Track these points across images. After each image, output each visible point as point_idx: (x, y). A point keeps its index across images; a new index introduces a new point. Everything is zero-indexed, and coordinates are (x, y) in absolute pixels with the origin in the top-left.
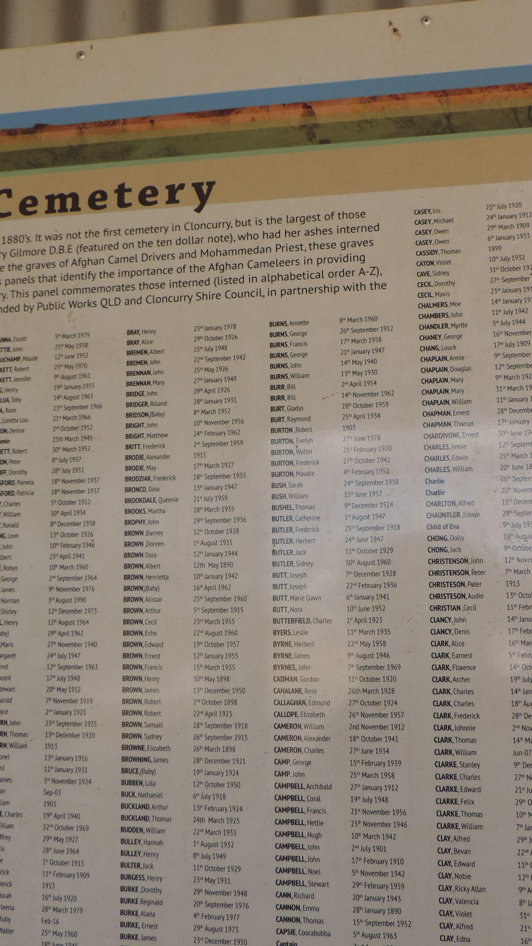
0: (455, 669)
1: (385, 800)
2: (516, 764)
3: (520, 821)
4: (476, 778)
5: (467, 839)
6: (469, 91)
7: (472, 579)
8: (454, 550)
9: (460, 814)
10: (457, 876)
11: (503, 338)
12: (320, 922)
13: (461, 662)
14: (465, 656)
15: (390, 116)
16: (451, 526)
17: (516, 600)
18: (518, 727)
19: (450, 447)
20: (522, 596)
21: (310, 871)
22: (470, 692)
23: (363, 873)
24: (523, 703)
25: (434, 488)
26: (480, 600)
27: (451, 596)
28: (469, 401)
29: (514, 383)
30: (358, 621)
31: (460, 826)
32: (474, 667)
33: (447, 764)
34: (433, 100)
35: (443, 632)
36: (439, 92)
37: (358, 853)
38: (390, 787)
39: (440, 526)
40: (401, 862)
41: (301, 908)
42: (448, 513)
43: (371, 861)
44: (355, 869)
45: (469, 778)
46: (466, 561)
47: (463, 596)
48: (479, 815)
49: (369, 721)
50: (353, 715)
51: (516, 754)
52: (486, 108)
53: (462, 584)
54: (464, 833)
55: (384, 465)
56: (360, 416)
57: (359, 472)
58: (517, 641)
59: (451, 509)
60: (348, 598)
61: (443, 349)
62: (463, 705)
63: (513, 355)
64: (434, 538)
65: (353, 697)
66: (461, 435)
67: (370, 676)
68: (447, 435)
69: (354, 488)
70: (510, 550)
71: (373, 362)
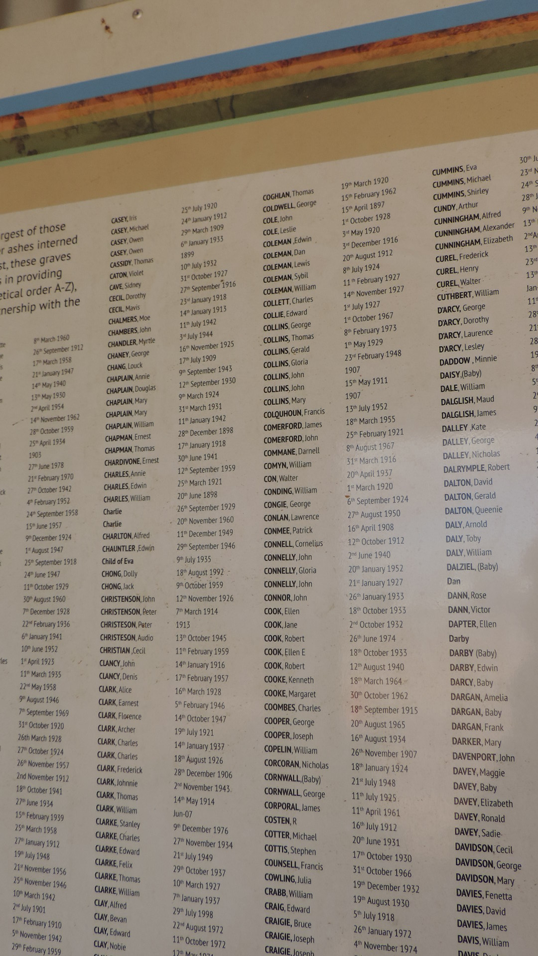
0: (121, 717)
1: (46, 857)
2: (176, 826)
3: (178, 890)
4: (135, 839)
5: (123, 906)
6: (174, 85)
7: (143, 618)
8: (127, 587)
9: (117, 877)
10: (112, 946)
11: (190, 353)
13: (127, 710)
14: (131, 704)
15: (95, 120)
16: (125, 561)
17: (185, 644)
18: (180, 785)
19: (130, 474)
20: (191, 638)
22: (134, 743)
23: (22, 934)
24: (186, 758)
25: (111, 519)
26: (149, 642)
27: (121, 637)
28: (152, 424)
29: (196, 402)
30: (31, 662)
31: (117, 891)
32: (140, 716)
33: (107, 822)
34: (138, 99)
35: (112, 676)
36: (144, 89)
37: (19, 913)
38: (52, 843)
39: (115, 560)
40: (59, 925)
42: (123, 546)
43: (31, 922)
44: (16, 929)
45: (128, 839)
46: (138, 599)
47: (133, 637)
48: (137, 880)
49: (36, 771)
50: (21, 763)
51: (176, 814)
52: (190, 102)
53: (133, 625)
54: (121, 899)
55: (65, 494)
56: (46, 443)
57: (41, 502)
58: (184, 689)
59: (127, 542)
60: (23, 637)
61: (130, 367)
62: (127, 757)
63: (198, 372)
64: (108, 574)
65: (23, 743)
66: (141, 461)
67: (39, 722)
68: (127, 461)
69: (35, 520)
70: (182, 588)
71: (62, 384)
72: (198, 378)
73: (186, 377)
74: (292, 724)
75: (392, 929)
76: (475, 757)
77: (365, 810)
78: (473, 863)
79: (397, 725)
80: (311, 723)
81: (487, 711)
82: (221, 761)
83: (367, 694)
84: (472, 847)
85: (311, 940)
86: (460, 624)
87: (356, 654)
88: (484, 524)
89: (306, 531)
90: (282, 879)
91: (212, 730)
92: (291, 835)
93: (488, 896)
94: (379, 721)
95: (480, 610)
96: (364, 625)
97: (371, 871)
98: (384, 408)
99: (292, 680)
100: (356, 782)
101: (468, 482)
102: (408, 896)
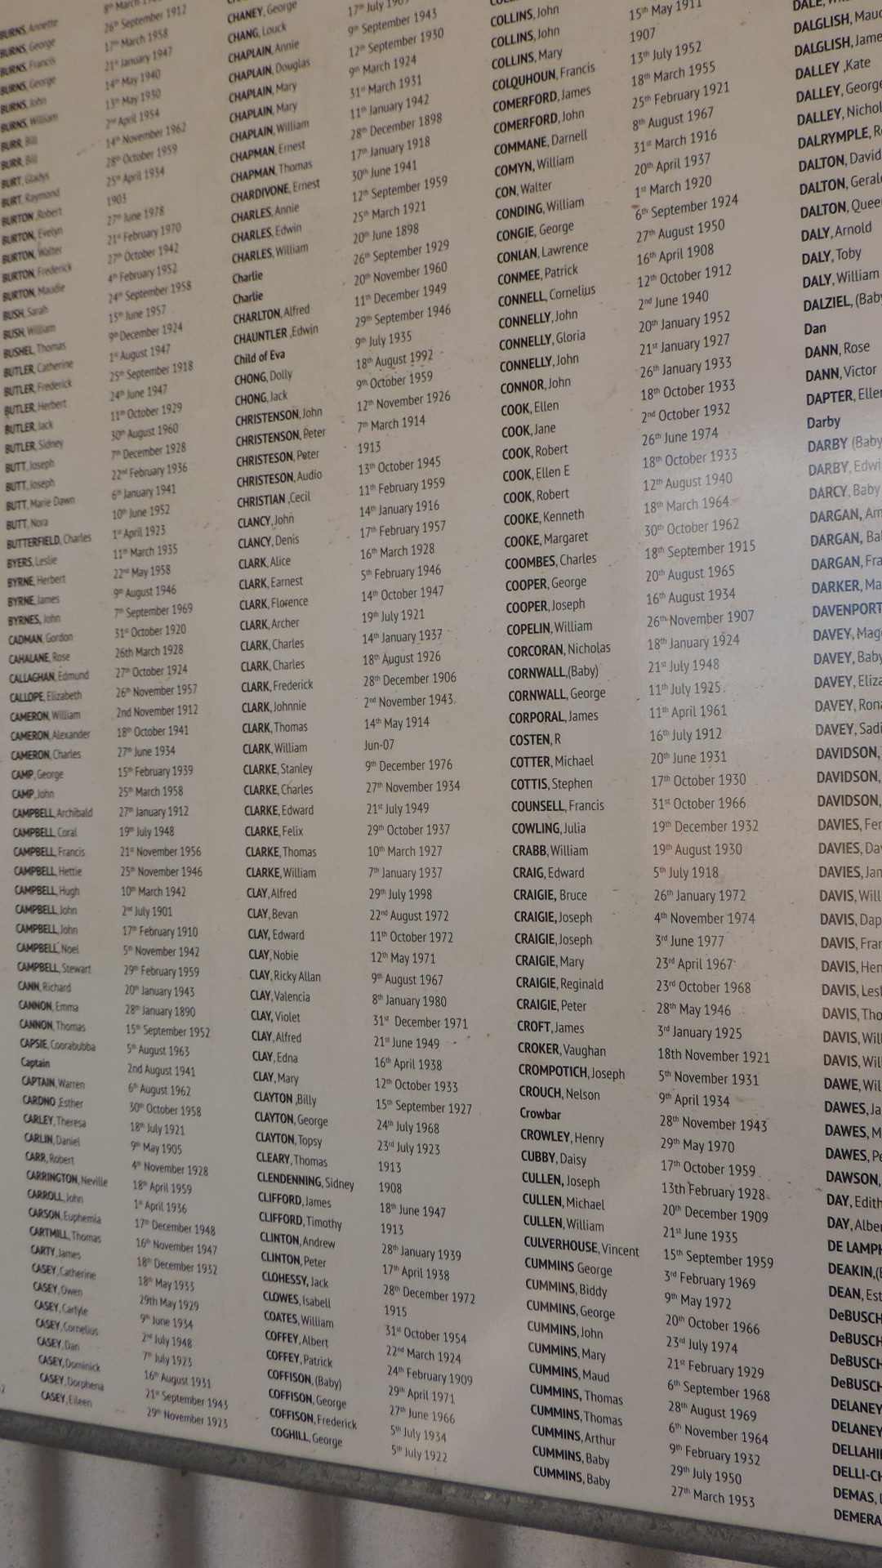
0: (275, 605)
1: (169, 831)
2: (370, 765)
3: (375, 862)
4: (307, 790)
5: (292, 894)
7: (304, 444)
8: (277, 398)
9: (281, 852)
10: (277, 955)
12: (81, 1028)
13: (285, 593)
14: (291, 582)
16: (272, 355)
17: (375, 477)
18: (373, 700)
19: (273, 211)
20: (384, 468)
21: (65, 949)
22: (298, 644)
23: (139, 951)
24: (382, 658)
25: (246, 289)
26: (316, 481)
27: (270, 478)
28: (306, 123)
29: (379, 78)
30: (129, 534)
31: (281, 873)
32: (306, 600)
33: (261, 769)
35: (258, 542)
37: (131, 919)
38: (176, 810)
39: (255, 356)
40: (193, 932)
41: (54, 1007)
42: (267, 332)
43: (151, 932)
44: (128, 944)
45: (295, 791)
46: (295, 414)
47: (289, 477)
48: (311, 853)
49: (146, 702)
50: (122, 693)
51: (370, 747)
53: (289, 456)
54: (287, 883)
55: (170, 258)
56: (133, 177)
57: (131, 276)
58: (374, 550)
59: (273, 324)
60: (114, 495)
61: (265, 32)
62: (287, 667)
63: (382, 26)
64: (245, 379)
65: (123, 662)
66: (290, 187)
67: (146, 627)
68: (268, 191)
69: (124, 305)
70: (366, 388)
71: (154, 75)
72: (380, 37)
73: (360, 38)
74: (551, 587)
75: (715, 890)
76: (850, 610)
77: (671, 711)
78: (845, 776)
79: (721, 571)
80: (581, 583)
81: (870, 535)
82: (438, 657)
83: (671, 526)
84: (844, 753)
85: (587, 917)
86: (825, 399)
87: (652, 464)
88: (866, 228)
89: (567, 272)
90: (540, 829)
91: (422, 610)
92: (552, 761)
93: (869, 827)
94: (692, 569)
95: (859, 372)
96: (666, 416)
97: (680, 804)
98: (696, 50)
99: (548, 517)
100: (655, 668)
101: (840, 160)
102: (741, 837)
